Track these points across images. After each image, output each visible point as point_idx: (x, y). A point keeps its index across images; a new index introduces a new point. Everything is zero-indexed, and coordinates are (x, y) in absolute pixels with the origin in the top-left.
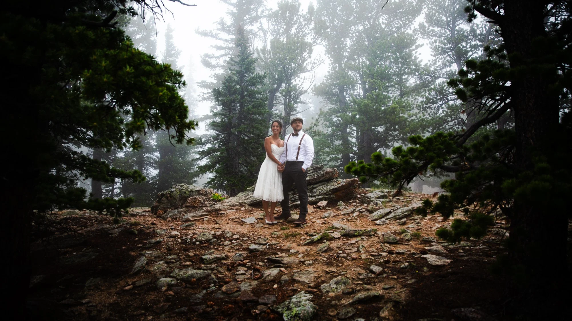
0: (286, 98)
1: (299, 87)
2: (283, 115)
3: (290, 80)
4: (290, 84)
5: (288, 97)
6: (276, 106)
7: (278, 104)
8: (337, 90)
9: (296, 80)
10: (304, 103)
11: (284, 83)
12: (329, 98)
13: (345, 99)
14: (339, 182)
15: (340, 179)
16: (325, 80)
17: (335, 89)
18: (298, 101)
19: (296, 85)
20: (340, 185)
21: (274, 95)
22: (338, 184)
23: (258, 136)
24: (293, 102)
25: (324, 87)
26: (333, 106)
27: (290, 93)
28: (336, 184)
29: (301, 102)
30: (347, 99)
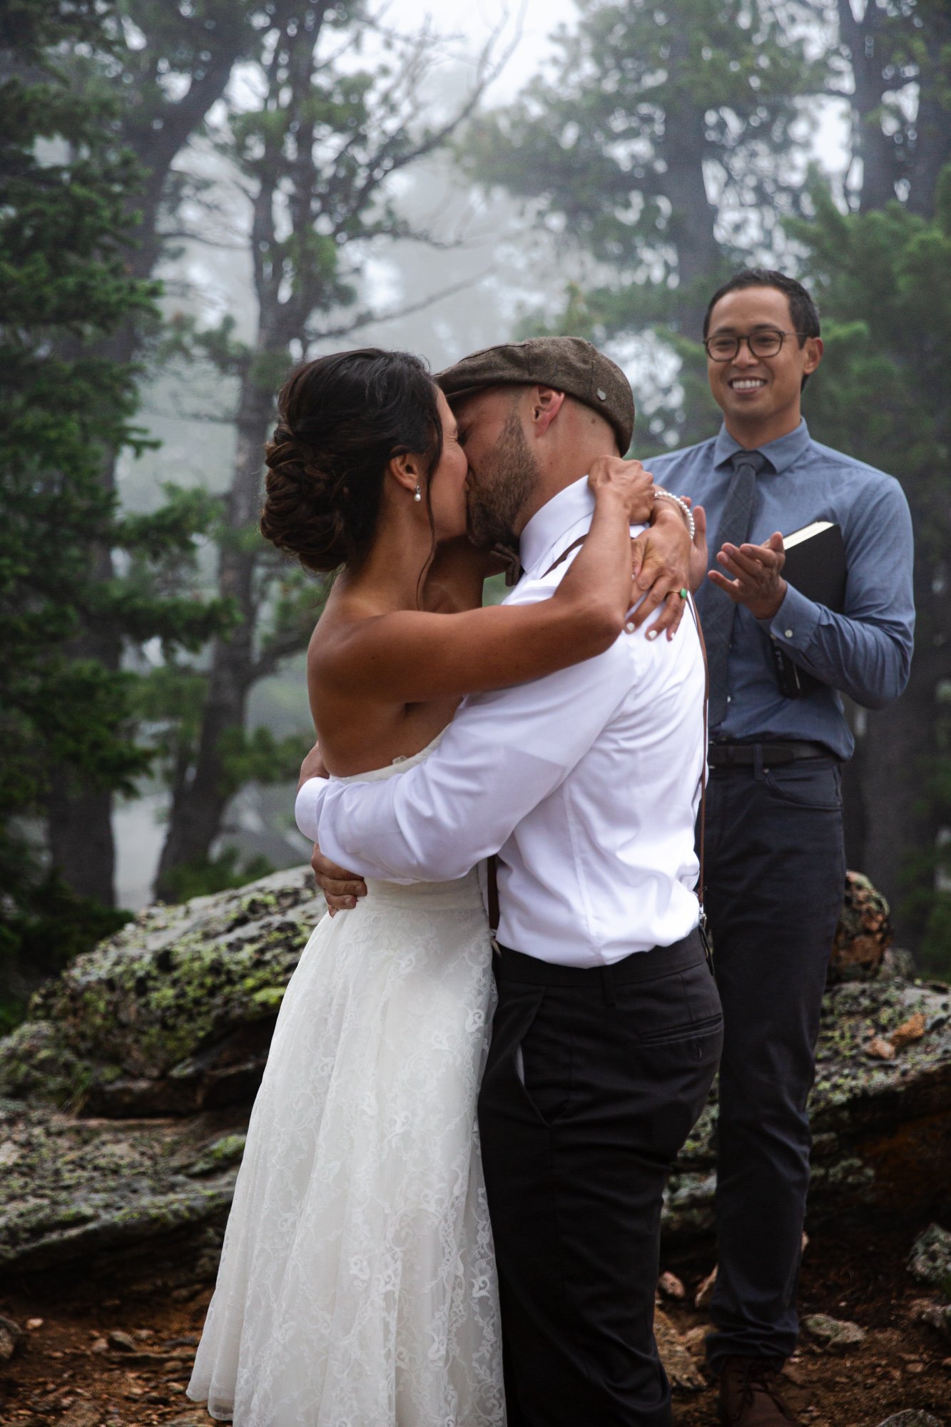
0: (269, 185)
1: (386, 99)
2: (247, 334)
3: (310, 37)
4: (312, 69)
5: (286, 186)
6: (177, 255)
7: (193, 236)
8: (642, 147)
9: (357, 42)
10: (423, 237)
11: (258, 60)
12: (574, 211)
13: (710, 215)
14: (910, 1025)
15: (912, 995)
16: (555, 61)
17: (631, 134)
18: (369, 217)
19: (360, 84)
20: (923, 1061)
21: (163, 164)
22: (904, 1044)
23: (55, 512)
24: (323, 226)
25: (541, 120)
26: (604, 276)
27: (306, 141)
28: (886, 1048)
29: (396, 228)
30: (728, 217)
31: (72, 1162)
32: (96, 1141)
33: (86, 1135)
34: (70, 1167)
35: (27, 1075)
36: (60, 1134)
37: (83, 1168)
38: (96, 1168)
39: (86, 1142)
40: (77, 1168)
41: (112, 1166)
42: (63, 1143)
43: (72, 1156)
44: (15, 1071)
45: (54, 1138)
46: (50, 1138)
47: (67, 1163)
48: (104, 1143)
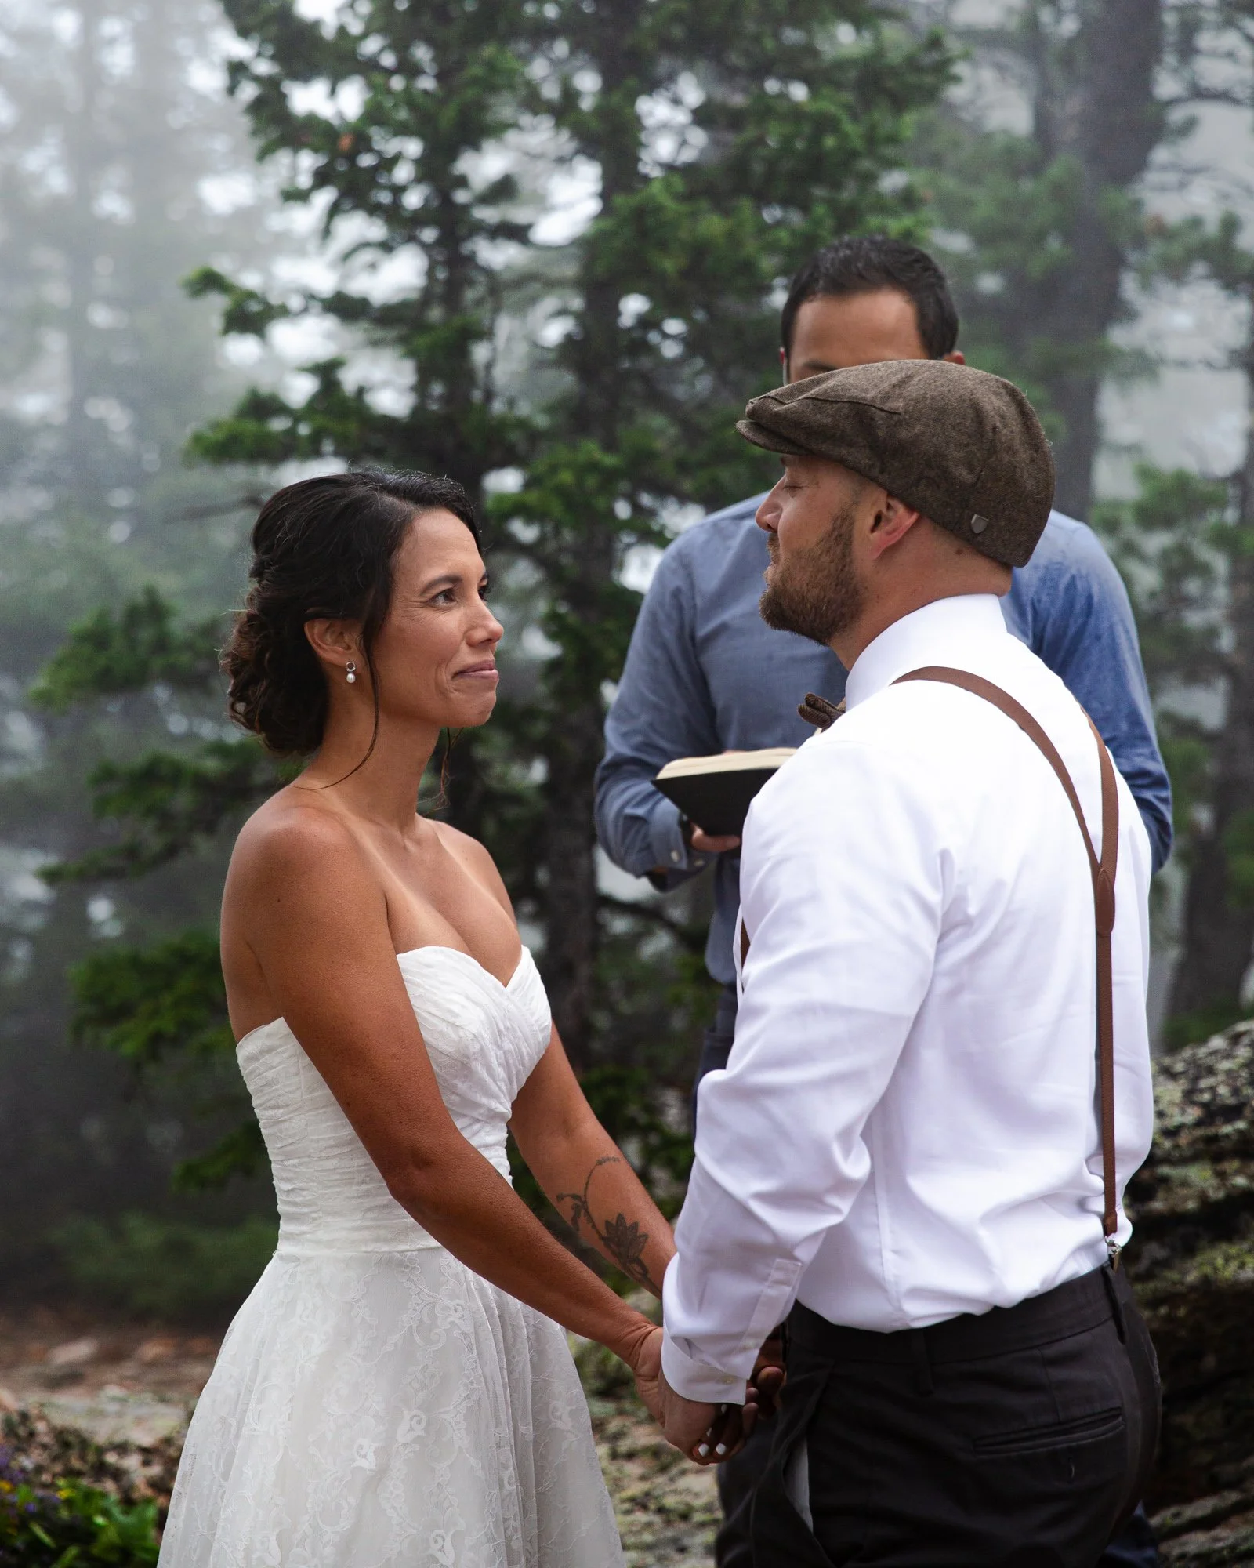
31: (632, 1500)
32: (674, 1471)
33: (666, 1459)
34: (627, 1506)
35: (620, 1367)
36: (631, 1456)
37: (644, 1507)
38: (661, 1510)
39: (664, 1469)
40: (636, 1508)
41: (682, 1507)
42: (633, 1469)
43: (636, 1489)
44: (604, 1361)
45: (621, 1462)
46: (615, 1462)
47: (623, 1501)
48: (683, 1473)
